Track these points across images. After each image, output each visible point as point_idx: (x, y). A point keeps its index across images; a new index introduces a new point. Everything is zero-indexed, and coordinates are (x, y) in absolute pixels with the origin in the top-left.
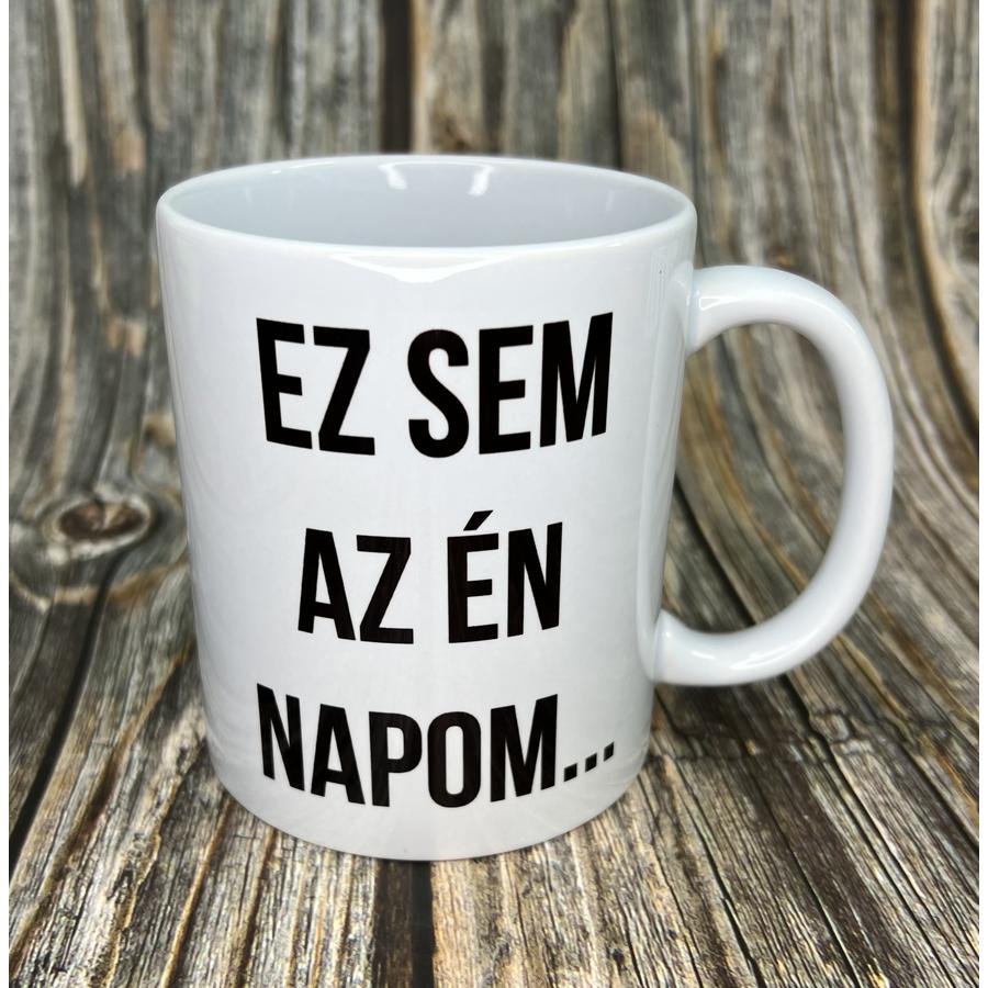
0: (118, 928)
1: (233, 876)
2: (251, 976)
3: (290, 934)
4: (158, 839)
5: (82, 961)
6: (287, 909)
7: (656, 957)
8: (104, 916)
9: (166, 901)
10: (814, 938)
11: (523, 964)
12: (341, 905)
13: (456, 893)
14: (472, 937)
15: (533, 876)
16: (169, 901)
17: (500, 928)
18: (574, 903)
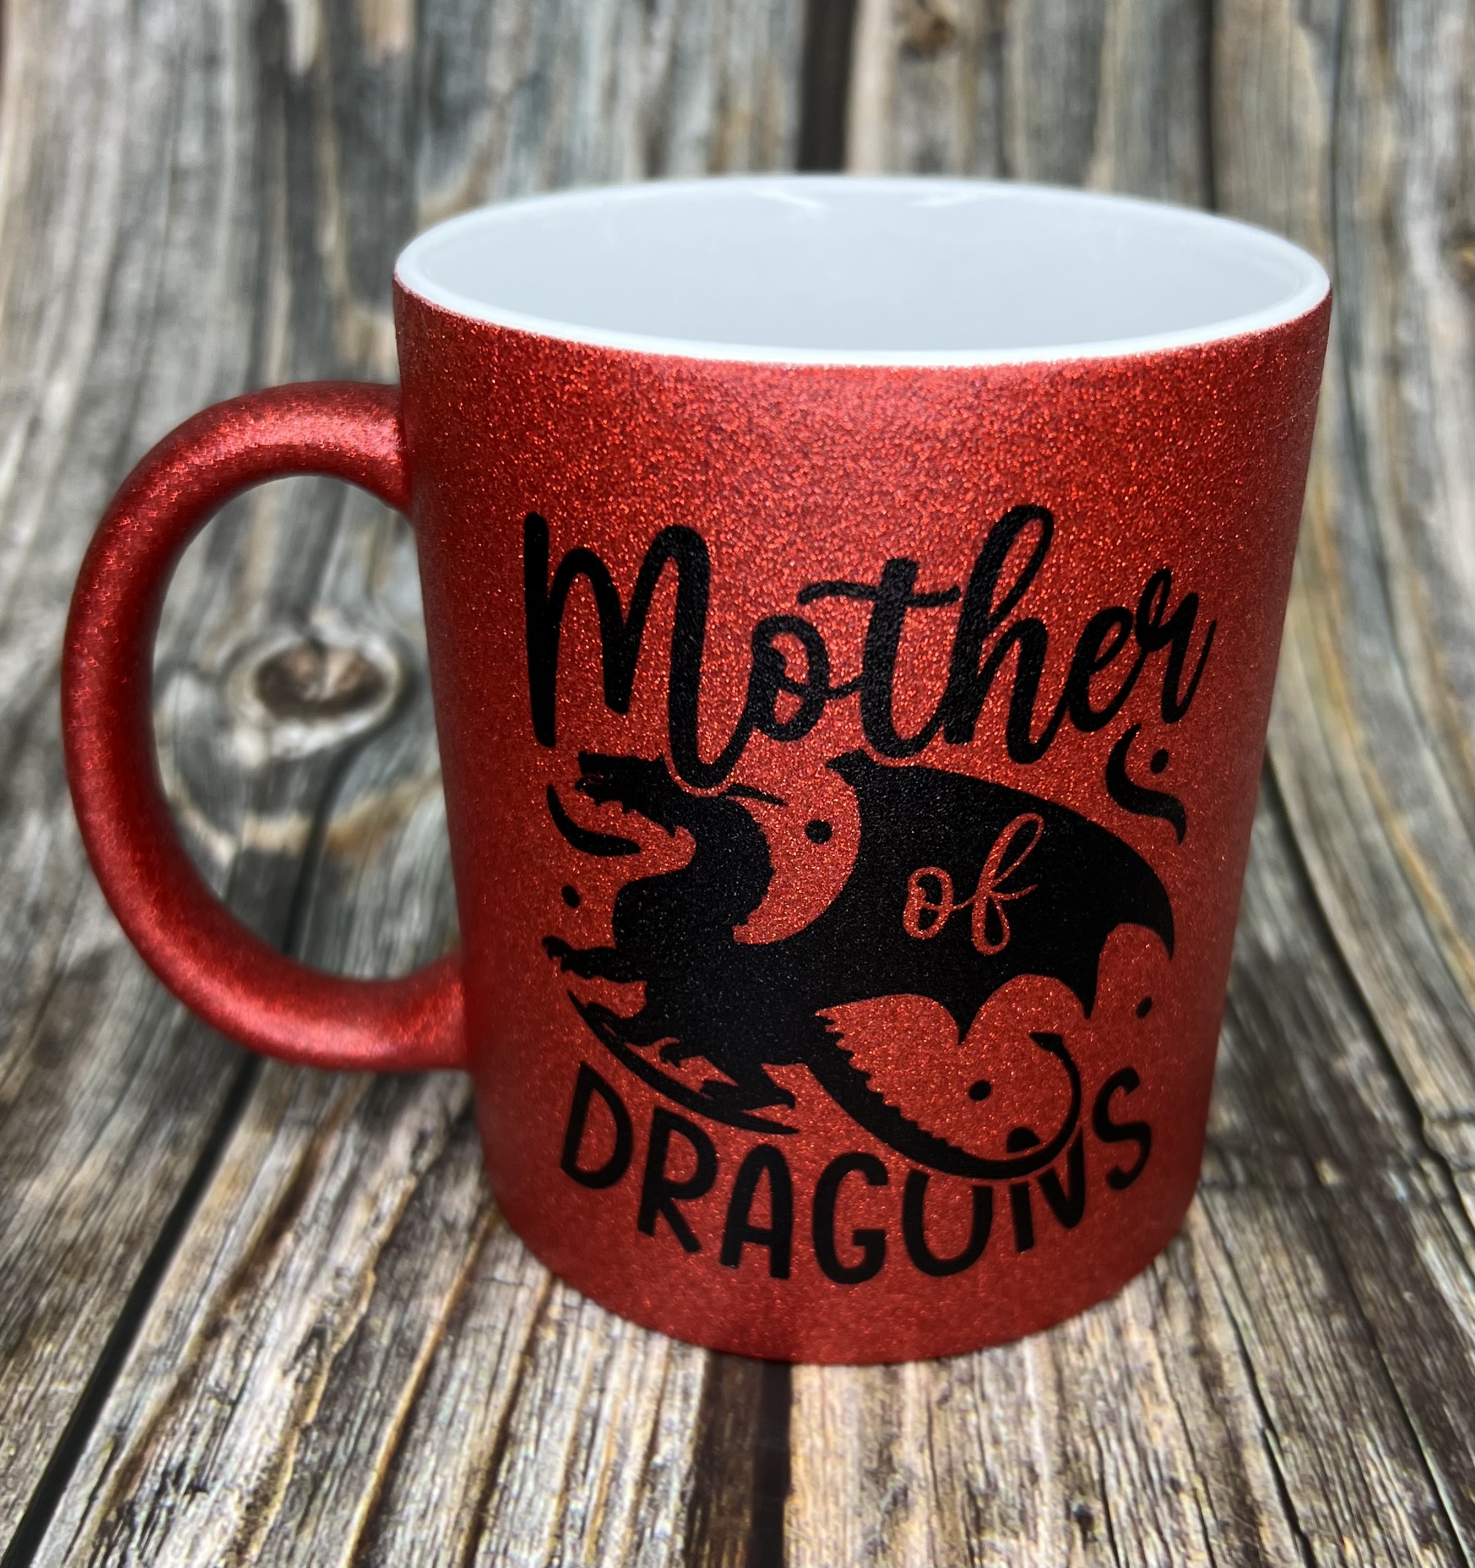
0: (296, 1423)
1: (481, 1349)
2: (496, 1518)
3: (562, 1451)
4: (371, 1278)
5: (235, 1477)
6: (561, 1407)
7: (1146, 1523)
9: (373, 1383)
10: (1406, 1503)
11: (928, 1521)
12: (647, 1406)
13: (830, 1396)
14: (851, 1471)
15: (956, 1373)
16: (379, 1386)
17: (895, 1459)
18: (1018, 1423)
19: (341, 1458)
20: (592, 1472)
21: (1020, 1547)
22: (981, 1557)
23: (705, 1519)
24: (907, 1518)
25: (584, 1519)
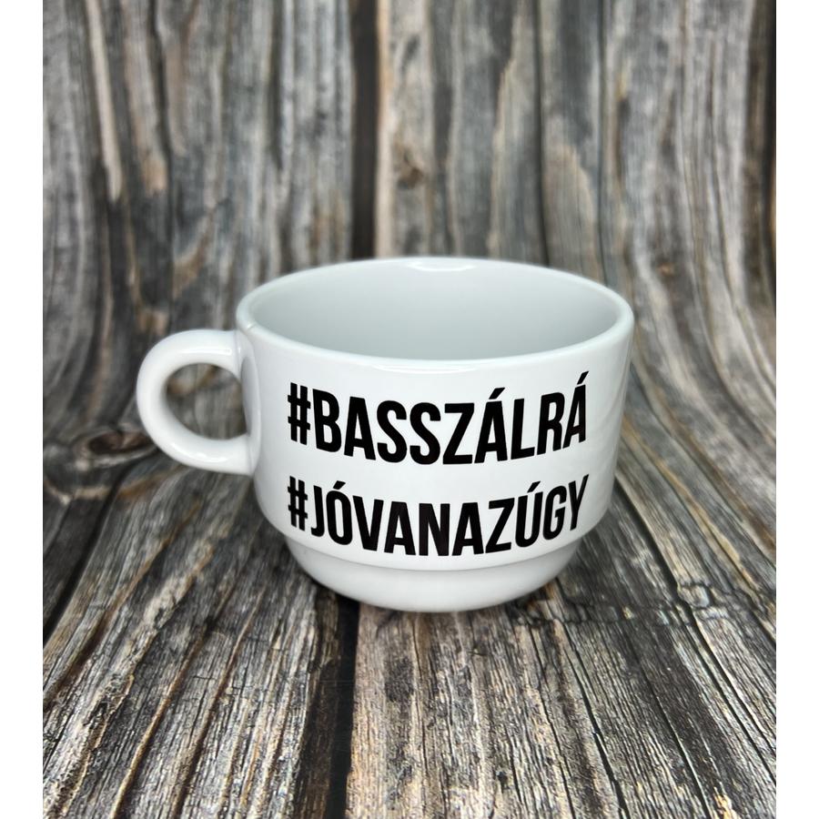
0: (89, 748)
1: (189, 709)
3: (230, 755)
4: (132, 678)
6: (230, 735)
7: (534, 779)
8: (79, 739)
9: (131, 727)
10: (670, 765)
11: (422, 783)
12: (276, 732)
13: (372, 725)
14: (382, 759)
15: (438, 712)
16: (134, 727)
17: (406, 753)
18: (469, 734)
19: (113, 763)
20: (246, 765)
21: (469, 793)
22: (449, 799)
23: (305, 785)
24: (411, 782)
25: (241, 788)
